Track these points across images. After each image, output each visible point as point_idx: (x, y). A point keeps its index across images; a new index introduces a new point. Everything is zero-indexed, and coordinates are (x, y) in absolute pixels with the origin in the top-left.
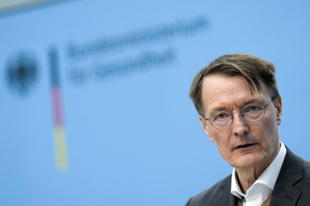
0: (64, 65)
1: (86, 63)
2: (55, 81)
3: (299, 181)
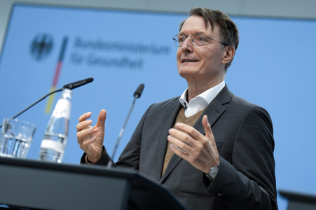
3: (227, 103)
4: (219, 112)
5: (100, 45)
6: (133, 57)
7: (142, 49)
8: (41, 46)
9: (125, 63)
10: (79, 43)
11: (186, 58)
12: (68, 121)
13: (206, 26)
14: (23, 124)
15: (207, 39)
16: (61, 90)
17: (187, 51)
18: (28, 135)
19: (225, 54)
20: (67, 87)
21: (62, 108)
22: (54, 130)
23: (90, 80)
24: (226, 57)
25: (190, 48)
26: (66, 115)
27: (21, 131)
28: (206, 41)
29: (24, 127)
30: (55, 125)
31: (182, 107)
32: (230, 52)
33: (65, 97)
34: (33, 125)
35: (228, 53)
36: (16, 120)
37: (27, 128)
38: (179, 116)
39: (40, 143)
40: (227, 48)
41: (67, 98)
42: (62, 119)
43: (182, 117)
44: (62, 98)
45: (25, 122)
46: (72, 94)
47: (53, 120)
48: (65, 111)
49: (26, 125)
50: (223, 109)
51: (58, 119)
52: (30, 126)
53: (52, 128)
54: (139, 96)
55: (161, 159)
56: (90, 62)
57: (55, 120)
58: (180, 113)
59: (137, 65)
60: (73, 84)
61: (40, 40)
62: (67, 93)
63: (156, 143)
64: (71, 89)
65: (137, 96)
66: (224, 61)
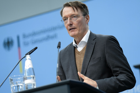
0: (22, 40)
1: (29, 40)
3: (95, 39)
4: (93, 44)
5: (34, 34)
6: (51, 34)
7: (54, 29)
8: (8, 44)
9: (48, 38)
10: (25, 36)
11: (71, 28)
12: (33, 69)
16: (25, 57)
17: (71, 25)
19: (86, 19)
20: (27, 54)
21: (28, 64)
22: (28, 75)
23: (36, 48)
24: (87, 20)
25: (71, 23)
26: (31, 66)
30: (28, 72)
32: (88, 18)
33: (28, 59)
35: (87, 19)
40: (86, 16)
42: (30, 69)
43: (77, 52)
46: (30, 57)
47: (26, 71)
48: (30, 65)
50: (94, 42)
54: (60, 47)
56: (33, 43)
57: (27, 70)
58: (76, 51)
59: (54, 37)
60: (29, 52)
61: (6, 41)
62: (28, 57)
65: (59, 48)
66: (87, 23)
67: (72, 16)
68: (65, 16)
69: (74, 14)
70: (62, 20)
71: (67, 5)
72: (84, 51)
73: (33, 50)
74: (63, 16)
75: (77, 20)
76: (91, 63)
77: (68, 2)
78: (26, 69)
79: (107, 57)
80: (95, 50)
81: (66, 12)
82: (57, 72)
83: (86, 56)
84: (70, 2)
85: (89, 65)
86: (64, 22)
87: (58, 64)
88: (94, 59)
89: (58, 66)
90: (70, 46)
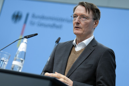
0: (30, 18)
1: (36, 20)
2: (25, 22)
3: (95, 46)
4: (91, 50)
5: (43, 17)
6: (58, 23)
7: (62, 20)
8: (17, 17)
9: (54, 26)
10: (34, 16)
11: (77, 26)
12: (25, 53)
13: (86, 11)
14: (5, 53)
15: (87, 18)
16: (22, 39)
18: (7, 58)
19: (95, 23)
21: (23, 47)
23: (36, 34)
24: (95, 25)
25: (79, 22)
26: (24, 50)
27: (3, 56)
28: (86, 18)
29: (5, 55)
31: (74, 46)
32: (97, 23)
34: (9, 54)
35: (96, 23)
36: (2, 51)
37: (6, 55)
38: (72, 50)
39: (12, 62)
41: (25, 42)
42: (22, 52)
43: (74, 51)
44: (23, 42)
45: (6, 52)
46: (27, 41)
48: (24, 48)
49: (6, 54)
50: (93, 49)
51: (20, 52)
52: (8, 54)
53: (18, 56)
55: (64, 70)
56: (38, 25)
58: (73, 49)
59: (59, 27)
60: (28, 36)
61: (16, 14)
62: (25, 40)
63: (61, 62)
64: (27, 38)
65: (57, 43)
66: (94, 27)
67: (82, 16)
68: (76, 13)
69: (84, 15)
70: (73, 16)
71: (82, 4)
72: (81, 53)
73: (33, 35)
74: (75, 13)
75: (86, 21)
76: (82, 66)
77: (84, 2)
78: (19, 51)
79: (98, 67)
80: (90, 56)
81: (78, 10)
82: (46, 65)
83: (80, 58)
84: (86, 2)
85: (80, 67)
86: (73, 19)
87: (49, 58)
88: (86, 63)
89: (49, 60)
90: (69, 42)
